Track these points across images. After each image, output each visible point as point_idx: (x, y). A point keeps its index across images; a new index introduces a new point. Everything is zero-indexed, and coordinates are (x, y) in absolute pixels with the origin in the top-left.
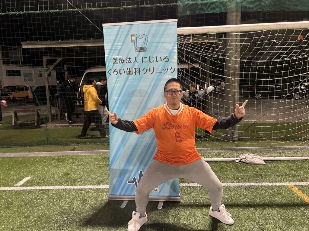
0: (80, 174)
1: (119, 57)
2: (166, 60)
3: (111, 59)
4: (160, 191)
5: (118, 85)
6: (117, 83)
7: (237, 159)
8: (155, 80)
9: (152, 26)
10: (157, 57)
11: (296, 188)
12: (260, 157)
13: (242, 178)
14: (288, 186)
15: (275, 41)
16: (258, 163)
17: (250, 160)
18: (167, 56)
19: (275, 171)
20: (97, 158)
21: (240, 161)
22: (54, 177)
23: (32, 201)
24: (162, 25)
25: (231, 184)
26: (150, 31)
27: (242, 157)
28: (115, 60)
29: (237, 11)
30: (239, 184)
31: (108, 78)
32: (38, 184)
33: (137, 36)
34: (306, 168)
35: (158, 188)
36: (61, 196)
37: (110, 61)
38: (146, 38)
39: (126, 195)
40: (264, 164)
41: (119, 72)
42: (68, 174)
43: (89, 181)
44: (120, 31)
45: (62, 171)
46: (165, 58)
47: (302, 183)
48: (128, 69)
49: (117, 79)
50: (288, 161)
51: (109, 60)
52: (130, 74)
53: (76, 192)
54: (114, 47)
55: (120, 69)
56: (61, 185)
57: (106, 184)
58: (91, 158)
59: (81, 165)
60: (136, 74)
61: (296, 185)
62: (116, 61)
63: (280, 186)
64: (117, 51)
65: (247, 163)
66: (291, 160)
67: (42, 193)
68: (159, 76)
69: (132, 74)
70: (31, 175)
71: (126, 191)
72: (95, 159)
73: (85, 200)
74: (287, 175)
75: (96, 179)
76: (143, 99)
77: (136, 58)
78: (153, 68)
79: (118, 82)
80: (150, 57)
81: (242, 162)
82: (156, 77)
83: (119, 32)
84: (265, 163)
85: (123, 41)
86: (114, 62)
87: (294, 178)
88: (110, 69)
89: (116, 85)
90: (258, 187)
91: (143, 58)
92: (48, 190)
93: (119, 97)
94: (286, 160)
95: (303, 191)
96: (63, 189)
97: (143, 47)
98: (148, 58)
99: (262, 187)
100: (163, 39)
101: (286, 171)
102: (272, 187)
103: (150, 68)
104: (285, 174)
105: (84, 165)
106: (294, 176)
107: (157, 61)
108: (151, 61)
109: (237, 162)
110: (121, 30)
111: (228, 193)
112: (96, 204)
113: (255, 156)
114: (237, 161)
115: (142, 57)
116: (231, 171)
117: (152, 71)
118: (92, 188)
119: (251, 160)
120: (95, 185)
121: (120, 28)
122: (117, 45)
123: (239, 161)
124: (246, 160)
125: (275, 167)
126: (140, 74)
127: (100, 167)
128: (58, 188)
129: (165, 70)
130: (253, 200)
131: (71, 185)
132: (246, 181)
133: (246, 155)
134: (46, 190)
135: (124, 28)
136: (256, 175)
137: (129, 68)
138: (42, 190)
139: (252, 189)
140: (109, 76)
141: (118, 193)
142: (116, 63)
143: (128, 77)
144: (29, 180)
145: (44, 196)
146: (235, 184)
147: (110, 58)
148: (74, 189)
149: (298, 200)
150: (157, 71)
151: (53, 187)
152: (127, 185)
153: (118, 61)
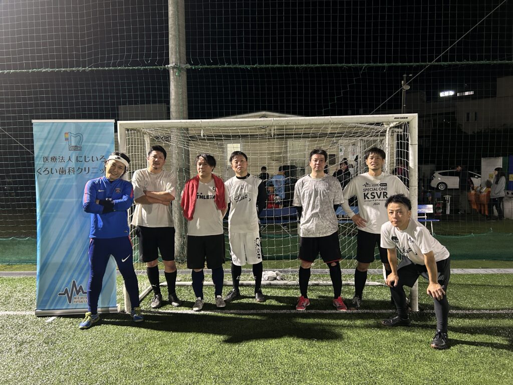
3: (41, 158)
6: (48, 183)
9: (87, 125)
10: (93, 156)
18: (103, 156)
31: (37, 177)
33: (71, 134)
37: (40, 160)
38: (81, 136)
39: (56, 308)
41: (50, 171)
44: (52, 129)
48: (60, 168)
49: (48, 179)
52: (63, 174)
55: (52, 169)
60: (69, 174)
62: (47, 160)
69: (65, 174)
71: (56, 304)
77: (69, 157)
78: (89, 168)
80: (85, 156)
85: (55, 139)
86: (45, 161)
88: (40, 168)
89: (47, 186)
91: (78, 157)
97: (78, 146)
103: (85, 168)
107: (93, 161)
108: (87, 161)
110: (54, 128)
117: (87, 171)
121: (52, 125)
126: (74, 174)
135: (57, 126)
137: (62, 168)
143: (60, 177)
147: (40, 156)
150: (93, 171)
152: (58, 298)
153: (50, 160)
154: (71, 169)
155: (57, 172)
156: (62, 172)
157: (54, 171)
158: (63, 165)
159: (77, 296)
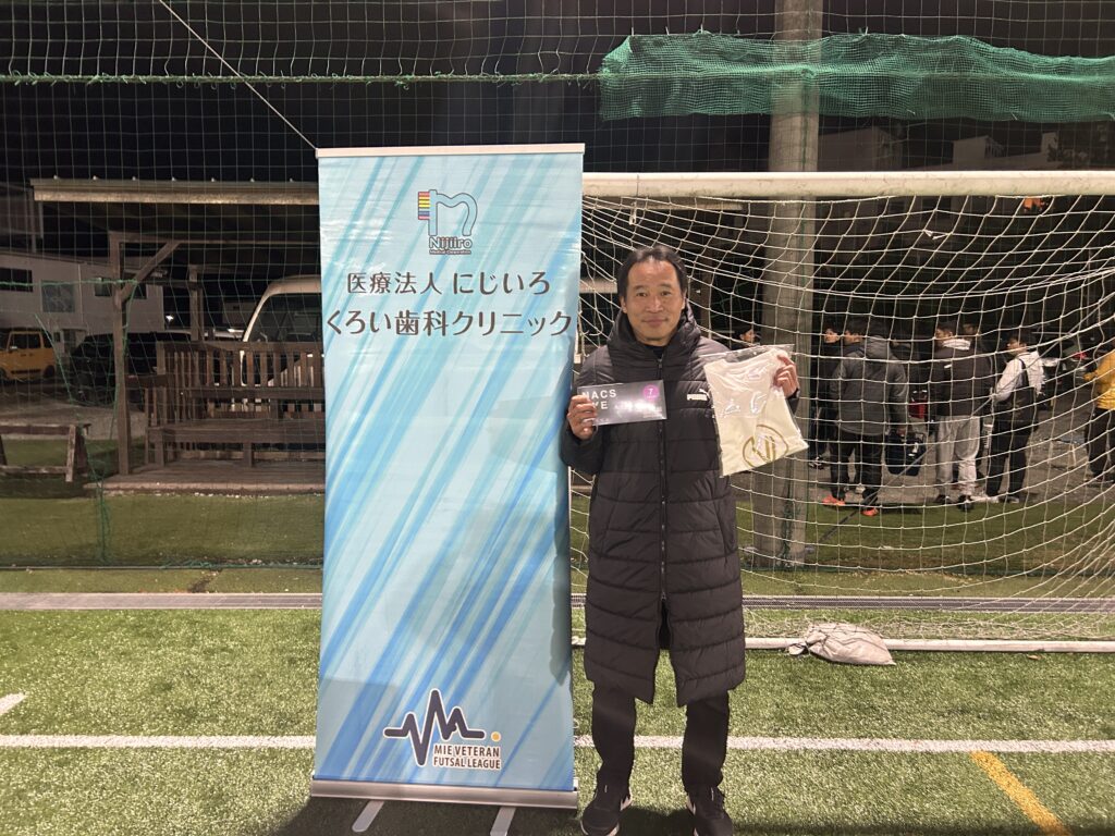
0: (212, 689)
1: (373, 269)
2: (539, 286)
3: (341, 276)
4: (505, 768)
5: (364, 369)
6: (361, 363)
7: (794, 645)
8: (497, 357)
9: (492, 166)
10: (506, 276)
11: (999, 765)
12: (875, 638)
13: (807, 720)
14: (969, 756)
15: (929, 233)
16: (868, 659)
17: (840, 648)
18: (542, 274)
19: (927, 694)
20: (281, 626)
21: (806, 651)
22: (114, 698)
23: (20, 794)
24: (530, 162)
25: (768, 743)
26: (484, 180)
27: (812, 634)
28: (355, 281)
29: (804, 113)
30: (796, 743)
31: (329, 342)
32: (48, 726)
33: (441, 198)
34: (1036, 685)
35: (495, 758)
36: (129, 780)
37: (338, 283)
38: (472, 206)
39: (377, 778)
40: (891, 665)
41: (368, 323)
42: (169, 687)
43: (243, 715)
44: (379, 177)
45: (146, 674)
46: (536, 281)
47: (1023, 742)
48: (401, 313)
49: (361, 348)
50: (977, 654)
51: (333, 280)
52: (410, 331)
53: (189, 760)
54: (355, 231)
55: (373, 314)
56: (135, 729)
57: (309, 729)
58: (262, 625)
59: (223, 650)
60: (429, 334)
61: (999, 753)
62: (359, 284)
63: (943, 754)
64: (366, 249)
65: (829, 661)
66: (987, 652)
67: (60, 764)
68: (513, 342)
69: (417, 333)
70: (28, 688)
71: (377, 766)
72: (276, 627)
73: (220, 796)
74: (968, 712)
75: (272, 709)
76: (453, 425)
77: (431, 274)
78: (493, 314)
79: (364, 357)
80: (482, 274)
81: (812, 653)
82: (501, 347)
83: (373, 179)
84: (892, 662)
85: (387, 213)
86: (352, 286)
87: (996, 721)
88: (338, 312)
89: (358, 369)
90: (863, 758)
91: (459, 278)
92: (84, 750)
93: (365, 411)
94: (968, 652)
95: (1023, 776)
96: (143, 749)
97: (461, 237)
98: (476, 277)
99: (877, 756)
100: (530, 212)
101: (966, 694)
102: (912, 759)
103: (481, 314)
104: (963, 706)
105: (231, 651)
106: (995, 715)
107: (507, 291)
108: (487, 290)
109: (796, 656)
110: (383, 173)
111: (755, 777)
112: (260, 814)
113: (857, 635)
114: (795, 651)
115: (456, 275)
116: (771, 691)
117: (487, 327)
118: (251, 748)
119: (844, 649)
120: (263, 732)
121: (378, 167)
122: (366, 228)
123: (801, 650)
124: (827, 649)
125: (927, 677)
126: (444, 334)
127: (292, 661)
128: (124, 746)
129: (533, 322)
130: (843, 809)
131: (175, 733)
132: (821, 731)
133: (828, 627)
134: (76, 750)
135: (394, 167)
136: (858, 706)
137: (408, 313)
138: (63, 750)
139: (840, 763)
140: (332, 335)
141: (347, 774)
142: (359, 289)
143: (400, 344)
144: (15, 708)
145: (67, 774)
146: (783, 743)
147: (339, 271)
148: (183, 750)
149: (1003, 810)
150: (507, 323)
151: (106, 738)
152: (381, 744)
153: (367, 285)
154: (433, 316)
155: (389, 327)
156: (408, 327)
157: (380, 323)
158: (407, 303)
159: (443, 743)
